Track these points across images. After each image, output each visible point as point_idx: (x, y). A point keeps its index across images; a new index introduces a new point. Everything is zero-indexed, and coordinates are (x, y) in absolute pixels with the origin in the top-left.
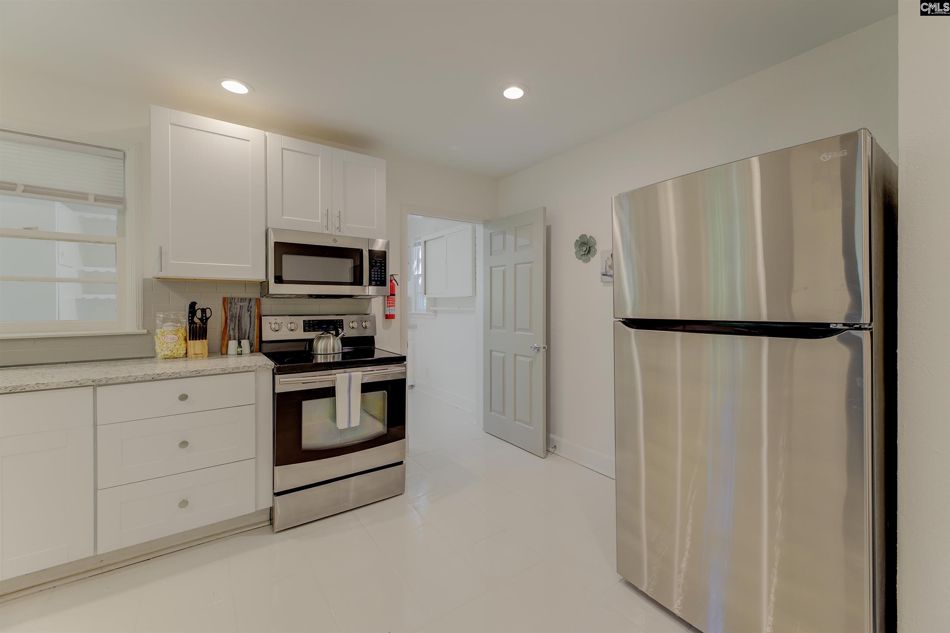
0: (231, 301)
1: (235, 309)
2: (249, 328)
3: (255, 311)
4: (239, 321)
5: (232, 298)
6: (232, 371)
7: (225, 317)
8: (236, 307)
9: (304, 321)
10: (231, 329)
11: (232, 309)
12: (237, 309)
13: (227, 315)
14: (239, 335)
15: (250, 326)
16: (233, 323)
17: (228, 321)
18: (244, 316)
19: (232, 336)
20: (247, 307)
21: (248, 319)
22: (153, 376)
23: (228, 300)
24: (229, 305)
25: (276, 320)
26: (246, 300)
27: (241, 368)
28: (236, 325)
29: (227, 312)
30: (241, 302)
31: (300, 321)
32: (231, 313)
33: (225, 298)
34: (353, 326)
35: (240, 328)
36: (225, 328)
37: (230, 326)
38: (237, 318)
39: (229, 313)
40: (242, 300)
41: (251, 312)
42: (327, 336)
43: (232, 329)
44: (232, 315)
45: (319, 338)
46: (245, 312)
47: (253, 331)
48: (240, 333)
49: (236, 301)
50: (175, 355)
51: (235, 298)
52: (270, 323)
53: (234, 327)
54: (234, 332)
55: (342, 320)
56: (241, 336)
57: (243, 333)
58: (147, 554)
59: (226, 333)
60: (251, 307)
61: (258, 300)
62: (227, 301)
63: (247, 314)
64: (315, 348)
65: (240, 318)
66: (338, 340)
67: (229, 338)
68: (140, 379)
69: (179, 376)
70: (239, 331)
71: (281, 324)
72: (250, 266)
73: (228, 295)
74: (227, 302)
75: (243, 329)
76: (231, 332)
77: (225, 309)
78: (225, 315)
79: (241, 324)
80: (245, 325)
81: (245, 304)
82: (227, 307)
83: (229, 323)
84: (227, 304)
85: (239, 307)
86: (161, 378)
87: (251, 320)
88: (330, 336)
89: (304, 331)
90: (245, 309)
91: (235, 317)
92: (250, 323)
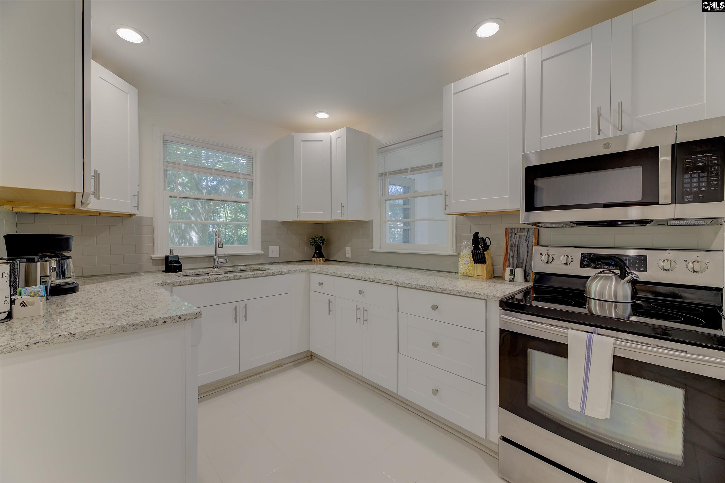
0: (511, 232)
1: (514, 239)
2: (526, 257)
3: (533, 241)
4: (517, 250)
5: (513, 229)
6: (465, 295)
7: (507, 246)
8: (515, 237)
9: (582, 254)
10: (510, 257)
11: (512, 239)
12: (516, 239)
13: (508, 244)
14: (517, 263)
15: (527, 256)
16: (513, 251)
17: (509, 250)
18: (522, 246)
19: (511, 263)
20: (526, 236)
21: (526, 249)
22: (419, 286)
23: (510, 230)
24: (510, 235)
25: (547, 251)
26: (525, 230)
27: (472, 294)
28: (515, 254)
29: (508, 241)
30: (520, 232)
31: (577, 254)
32: (511, 242)
33: (507, 228)
34: (663, 266)
35: (518, 256)
36: (506, 256)
37: (510, 254)
38: (516, 247)
39: (510, 242)
40: (521, 230)
41: (529, 242)
42: (608, 276)
43: (512, 257)
44: (512, 244)
45: (596, 277)
46: (523, 242)
47: (530, 260)
48: (518, 262)
49: (515, 231)
50: (468, 274)
51: (515, 229)
52: (541, 254)
53: (513, 256)
54: (513, 260)
55: (646, 257)
56: (519, 265)
57: (521, 261)
58: (426, 414)
59: (506, 260)
60: (529, 237)
61: (536, 229)
62: (508, 231)
63: (525, 244)
64: (588, 288)
65: (518, 247)
66: (624, 283)
67: (509, 265)
68: (413, 287)
69: (432, 290)
70: (517, 260)
71: (554, 256)
72: (508, 196)
73: (510, 226)
74: (509, 233)
75: (521, 258)
76: (511, 260)
77: (506, 238)
78: (507, 244)
79: (519, 253)
80: (523, 254)
81: (524, 234)
82: (509, 237)
83: (510, 251)
84: (509, 234)
85: (518, 236)
86: (423, 289)
87: (528, 249)
88: (611, 277)
89: (581, 267)
90: (524, 239)
91: (515, 246)
92: (528, 253)
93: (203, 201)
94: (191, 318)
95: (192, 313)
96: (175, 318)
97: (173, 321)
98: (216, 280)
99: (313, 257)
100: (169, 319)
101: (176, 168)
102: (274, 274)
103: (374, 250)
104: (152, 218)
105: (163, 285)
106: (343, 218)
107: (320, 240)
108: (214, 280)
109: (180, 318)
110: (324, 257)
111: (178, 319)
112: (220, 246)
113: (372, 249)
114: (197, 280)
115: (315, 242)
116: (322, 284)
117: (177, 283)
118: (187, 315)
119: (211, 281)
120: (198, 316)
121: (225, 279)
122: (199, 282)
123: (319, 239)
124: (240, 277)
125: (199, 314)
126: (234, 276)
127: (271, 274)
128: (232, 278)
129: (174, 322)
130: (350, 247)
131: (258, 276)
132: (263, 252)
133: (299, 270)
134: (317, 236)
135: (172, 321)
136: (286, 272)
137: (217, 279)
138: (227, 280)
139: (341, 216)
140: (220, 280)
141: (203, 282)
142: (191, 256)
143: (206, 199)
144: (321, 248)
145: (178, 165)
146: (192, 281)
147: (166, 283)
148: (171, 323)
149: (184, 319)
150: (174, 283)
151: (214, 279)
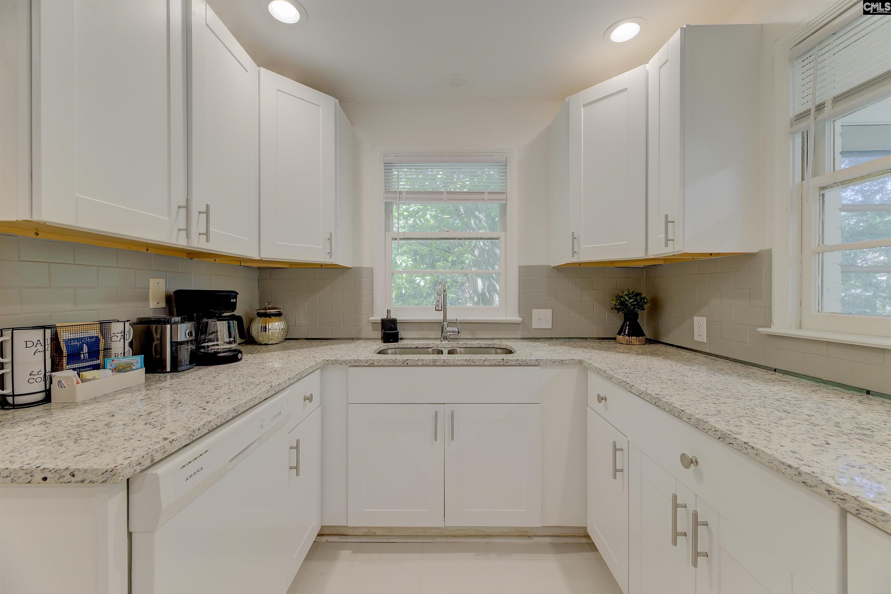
93: (436, 242)
94: (94, 480)
95: (96, 469)
96: (64, 473)
97: (61, 480)
98: (405, 364)
99: (619, 334)
100: (54, 474)
101: (397, 198)
102: (508, 364)
103: (775, 329)
104: (372, 269)
105: (334, 363)
106: (671, 251)
107: (631, 300)
108: (403, 364)
109: (73, 476)
110: (644, 335)
111: (68, 477)
112: (438, 308)
113: (770, 326)
114: (378, 361)
115: (622, 303)
116: (606, 399)
117: (350, 362)
118: (87, 472)
119: (398, 364)
120: (109, 480)
121: (420, 363)
122: (380, 364)
123: (630, 298)
124: (444, 362)
125: (112, 473)
126: (434, 361)
127: (501, 364)
128: (431, 364)
129: (62, 482)
130: (705, 318)
131: (475, 364)
132: (521, 319)
133: (562, 361)
134: (626, 293)
135: (59, 479)
136: (531, 363)
137: (407, 362)
138: (423, 365)
139: (666, 245)
140: (412, 364)
141: (386, 364)
142: (415, 321)
143: (439, 238)
144: (636, 315)
145: (400, 194)
146: (371, 362)
147: (337, 360)
148: (56, 482)
149: (81, 480)
150: (348, 362)
151: (402, 362)
